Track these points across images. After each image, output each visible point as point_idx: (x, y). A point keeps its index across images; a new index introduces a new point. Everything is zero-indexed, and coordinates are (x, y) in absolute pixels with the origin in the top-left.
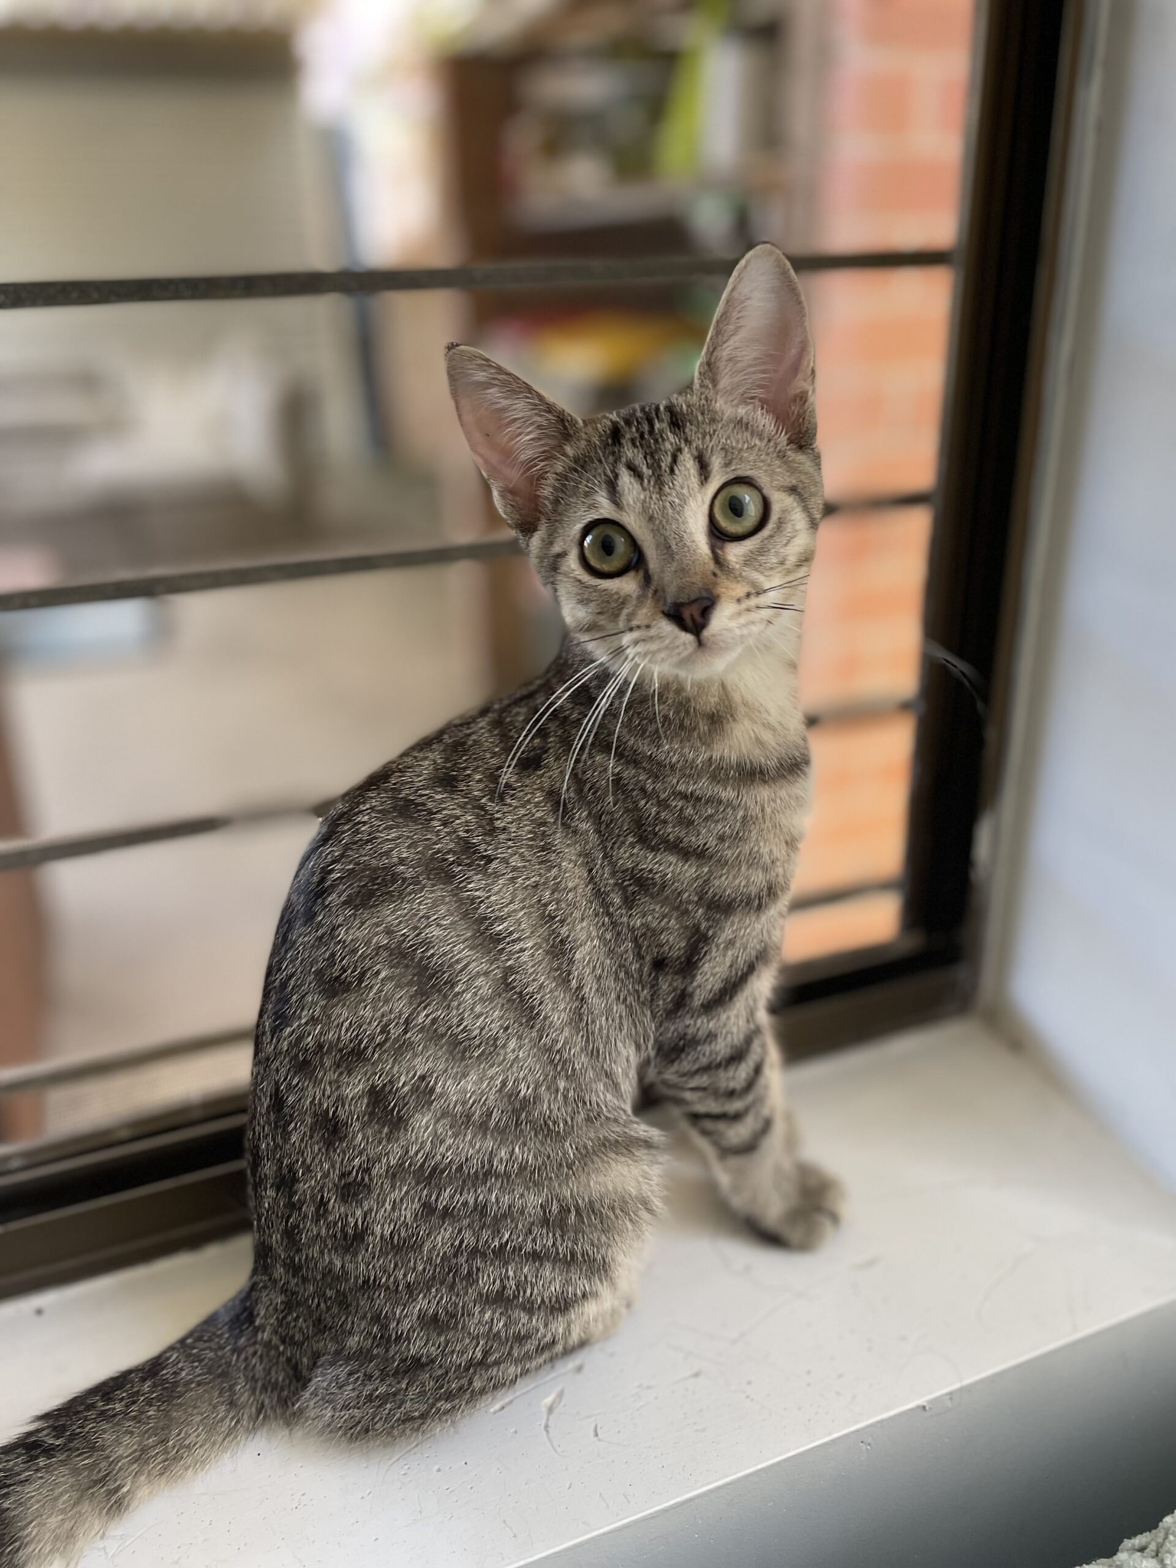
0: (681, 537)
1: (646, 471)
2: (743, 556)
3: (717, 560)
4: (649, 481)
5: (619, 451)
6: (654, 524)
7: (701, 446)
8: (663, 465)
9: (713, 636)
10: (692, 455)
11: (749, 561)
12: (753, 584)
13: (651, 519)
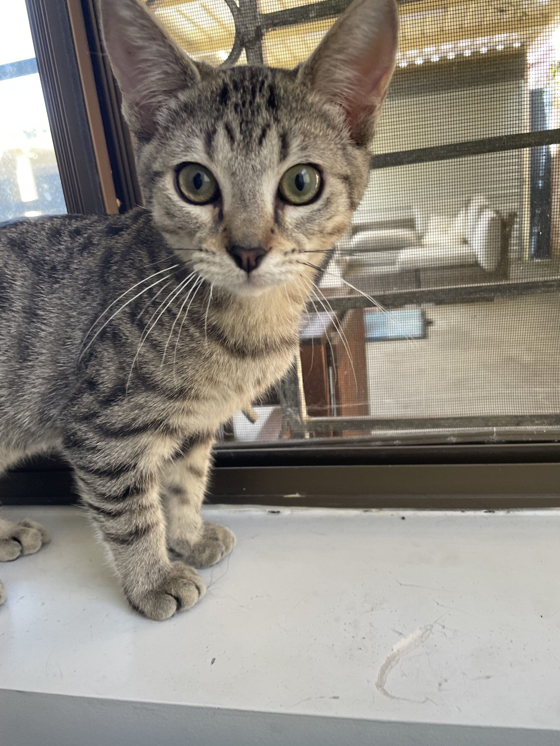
0: (254, 196)
1: (238, 136)
2: (297, 219)
3: (277, 219)
4: (239, 145)
5: (223, 110)
6: (235, 179)
7: (287, 127)
8: (254, 135)
9: (259, 276)
10: (278, 132)
11: (300, 225)
12: (298, 243)
13: (233, 174)
